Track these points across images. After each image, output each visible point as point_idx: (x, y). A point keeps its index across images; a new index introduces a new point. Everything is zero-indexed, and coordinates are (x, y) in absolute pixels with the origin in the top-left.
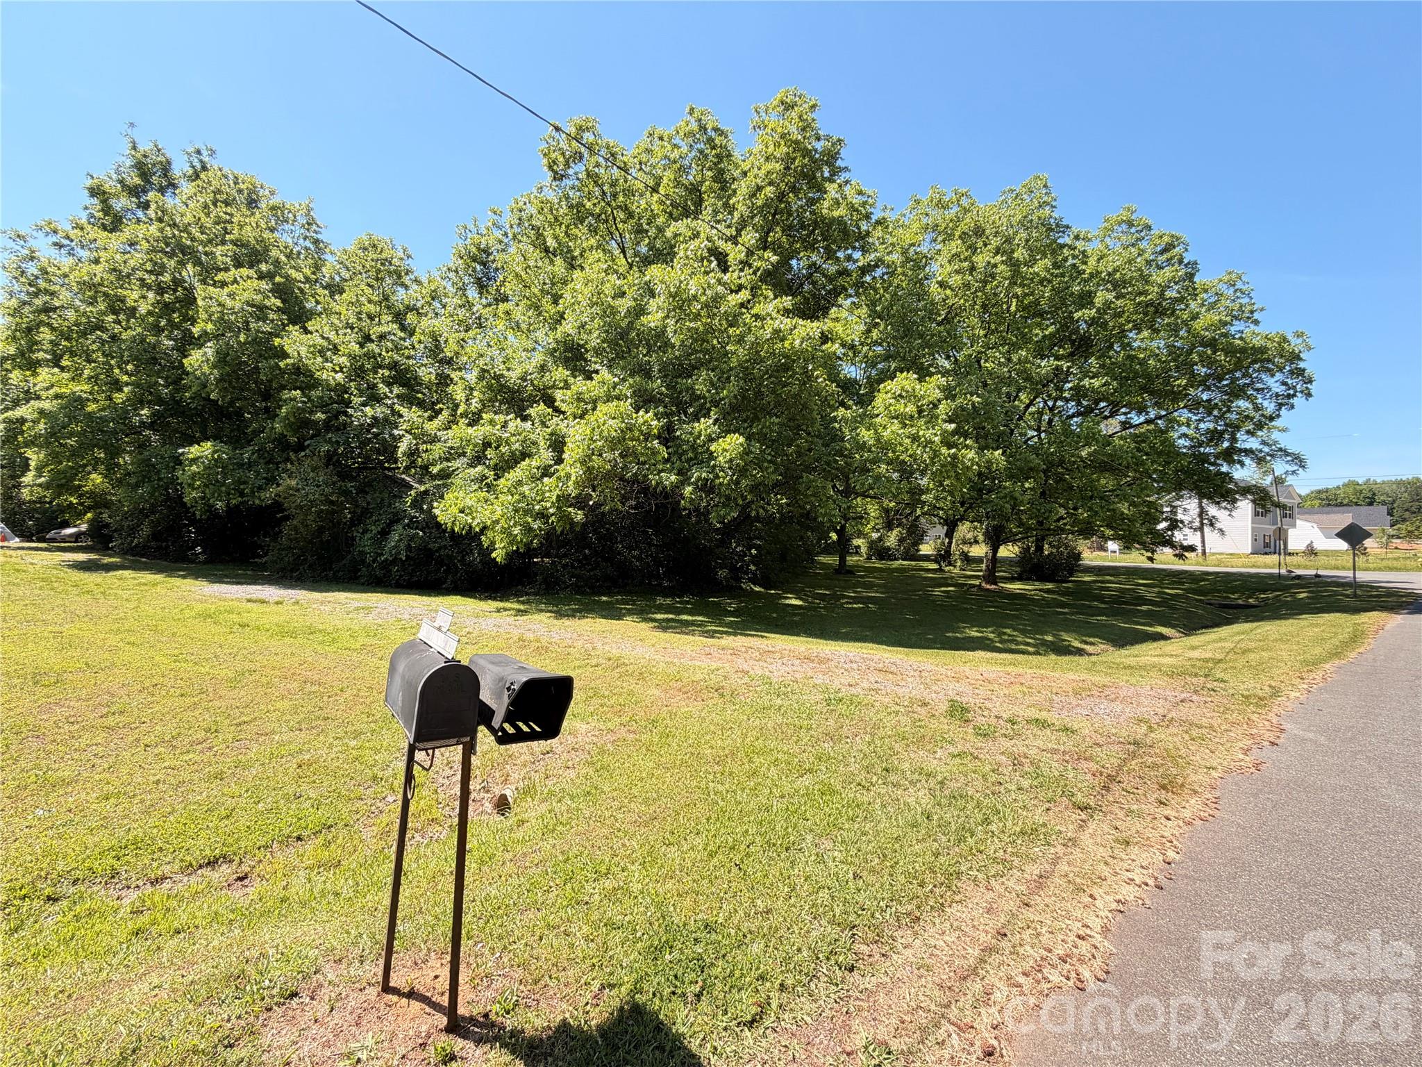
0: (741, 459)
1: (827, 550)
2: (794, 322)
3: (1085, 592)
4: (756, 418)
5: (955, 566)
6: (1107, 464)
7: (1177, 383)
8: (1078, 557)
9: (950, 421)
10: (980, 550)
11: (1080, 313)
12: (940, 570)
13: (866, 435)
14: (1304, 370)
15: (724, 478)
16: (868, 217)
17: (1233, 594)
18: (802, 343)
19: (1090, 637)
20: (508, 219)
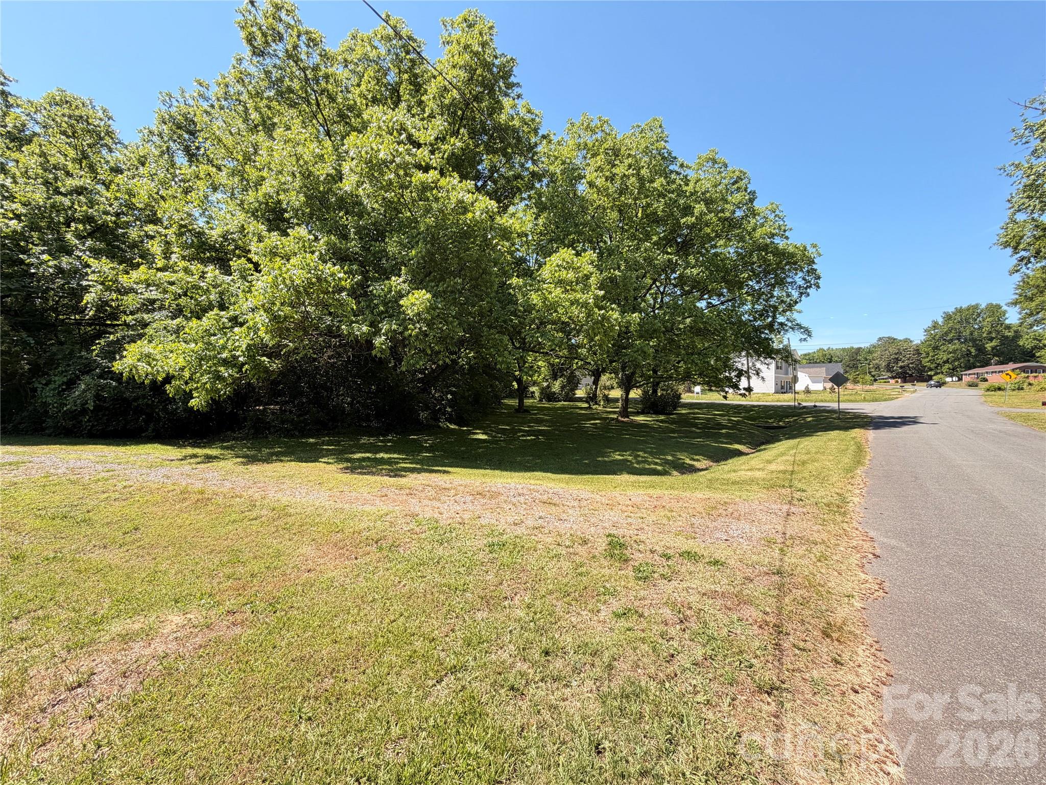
0: (428, 313)
1: (511, 395)
2: (475, 196)
3: (684, 421)
4: (442, 279)
5: (599, 405)
6: (700, 330)
7: (742, 276)
8: (679, 397)
9: (600, 289)
10: (616, 393)
11: (685, 220)
12: (590, 408)
13: (535, 298)
14: (816, 270)
15: (413, 330)
16: (536, 131)
17: (770, 419)
18: (482, 214)
19: (696, 455)
20: (215, 91)
